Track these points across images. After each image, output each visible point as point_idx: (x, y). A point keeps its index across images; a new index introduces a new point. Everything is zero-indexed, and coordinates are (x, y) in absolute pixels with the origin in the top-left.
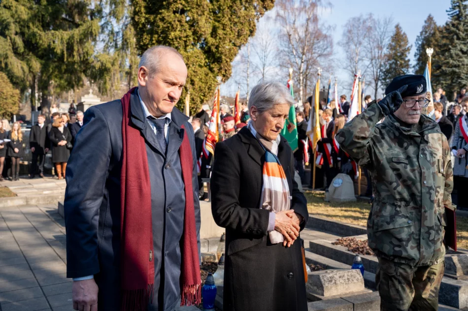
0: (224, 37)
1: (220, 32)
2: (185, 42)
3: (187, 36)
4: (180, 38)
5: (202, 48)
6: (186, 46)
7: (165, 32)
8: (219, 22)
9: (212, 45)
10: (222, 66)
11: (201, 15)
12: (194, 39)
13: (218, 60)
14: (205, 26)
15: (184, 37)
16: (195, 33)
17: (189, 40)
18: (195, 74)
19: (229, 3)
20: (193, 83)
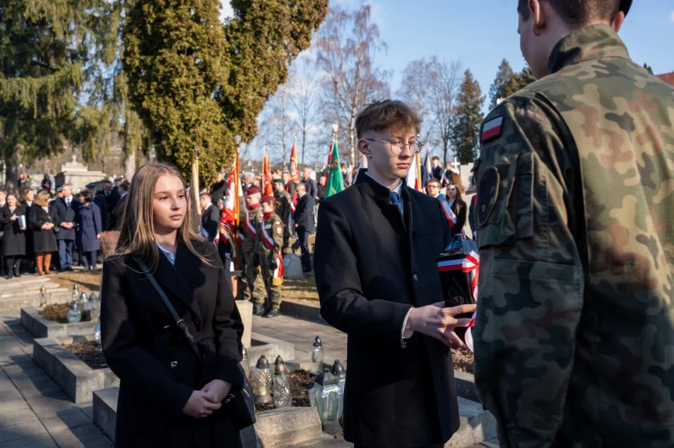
0: (245, 85)
1: (240, 77)
2: (195, 91)
3: (196, 84)
4: (187, 86)
5: (217, 98)
6: (195, 96)
7: (167, 78)
8: (238, 64)
9: (230, 94)
10: (245, 122)
11: (214, 56)
12: (206, 87)
13: (239, 115)
14: (221, 70)
15: (193, 85)
16: (207, 79)
17: (200, 88)
18: (209, 133)
19: (252, 41)
20: (205, 144)
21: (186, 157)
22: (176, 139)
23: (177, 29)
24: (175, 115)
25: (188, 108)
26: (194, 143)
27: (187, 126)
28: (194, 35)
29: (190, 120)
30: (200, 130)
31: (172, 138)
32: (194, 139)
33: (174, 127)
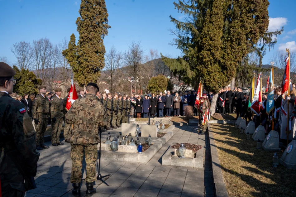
0: (227, 59)
1: (226, 56)
2: (210, 62)
3: (211, 60)
4: (208, 61)
5: (219, 64)
6: (211, 64)
7: (202, 58)
8: (225, 52)
9: (223, 62)
10: (228, 71)
11: (216, 51)
12: (214, 61)
13: (226, 69)
14: (218, 55)
15: (210, 60)
16: (214, 58)
17: (212, 61)
18: (215, 75)
19: (230, 44)
20: (214, 79)
21: (208, 83)
22: (206, 78)
23: (205, 44)
24: (205, 70)
25: (209, 68)
26: (211, 79)
27: (209, 73)
28: (210, 45)
29: (209, 72)
30: (212, 75)
31: (205, 77)
32: (210, 78)
33: (205, 74)
